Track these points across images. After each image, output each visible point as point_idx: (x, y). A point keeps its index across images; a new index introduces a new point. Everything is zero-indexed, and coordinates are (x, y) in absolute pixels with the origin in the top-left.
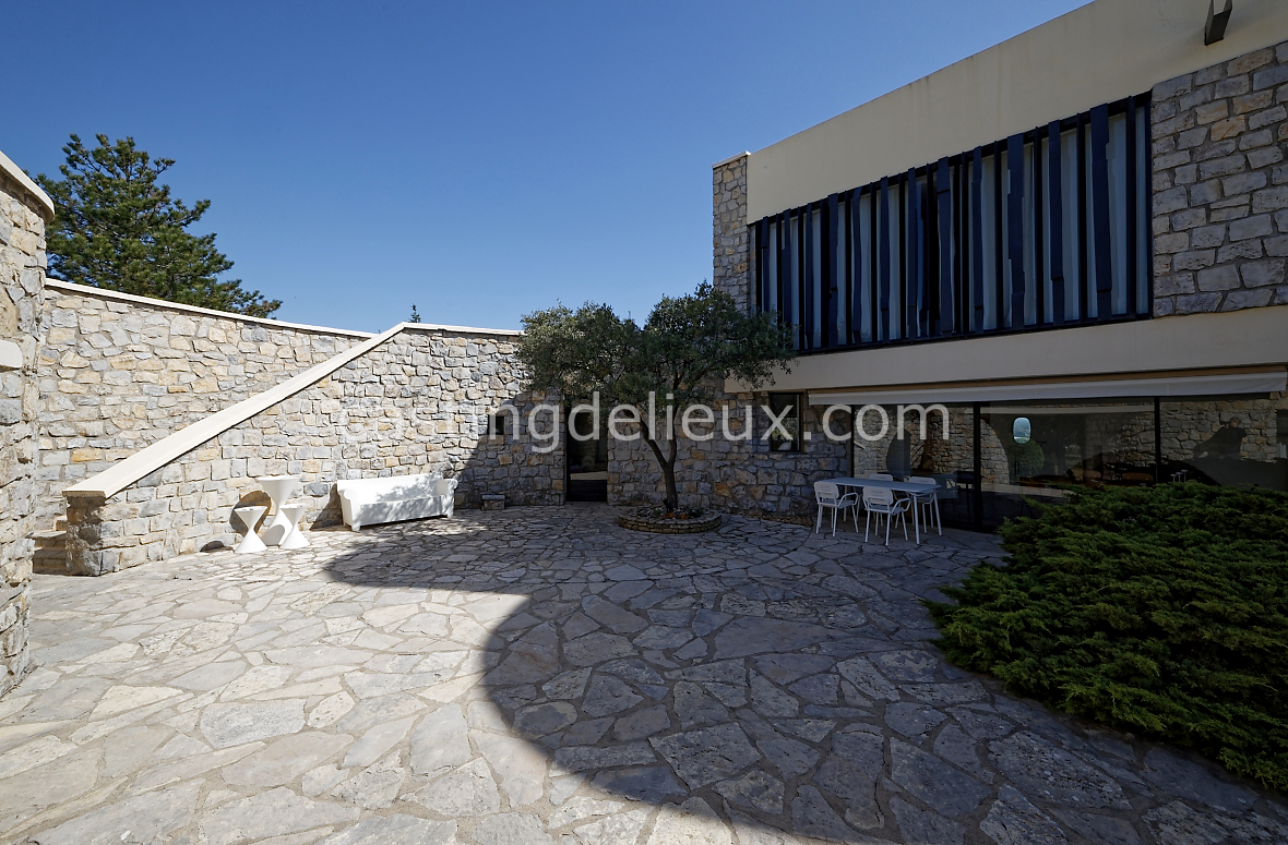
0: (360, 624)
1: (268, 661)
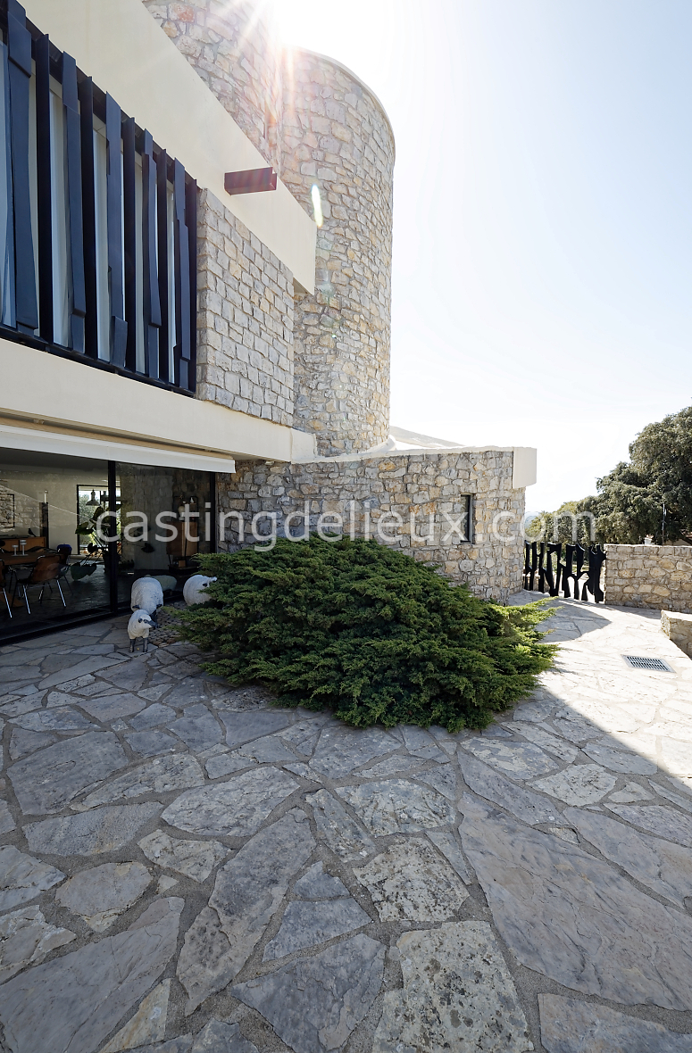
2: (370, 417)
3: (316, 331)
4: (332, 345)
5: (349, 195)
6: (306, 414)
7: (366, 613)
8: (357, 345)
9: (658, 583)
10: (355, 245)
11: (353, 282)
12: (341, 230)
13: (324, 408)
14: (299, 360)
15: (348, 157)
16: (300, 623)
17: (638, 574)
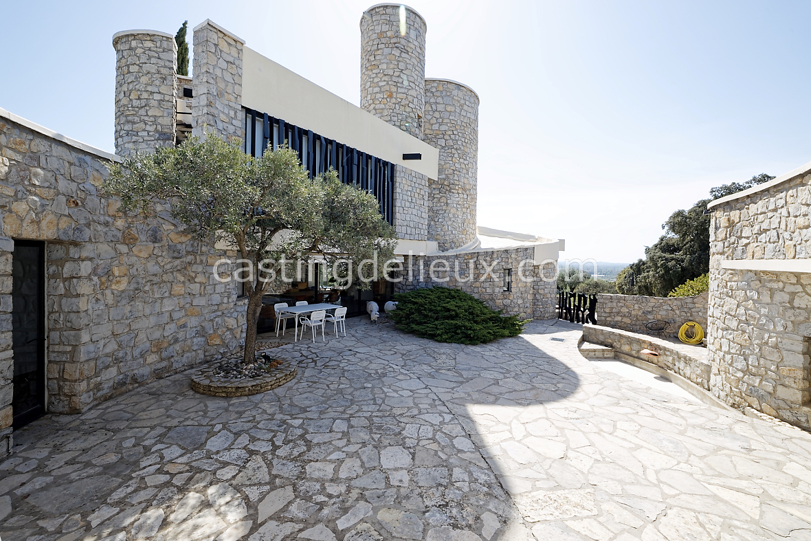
0: (571, 454)
1: (644, 468)
2: (464, 232)
3: (439, 196)
4: (445, 201)
5: (453, 134)
6: (433, 233)
7: (446, 314)
8: (457, 199)
9: (625, 316)
10: (456, 156)
11: (455, 172)
12: (450, 151)
13: (442, 230)
14: (430, 209)
15: (453, 118)
16: (426, 316)
17: (614, 310)
